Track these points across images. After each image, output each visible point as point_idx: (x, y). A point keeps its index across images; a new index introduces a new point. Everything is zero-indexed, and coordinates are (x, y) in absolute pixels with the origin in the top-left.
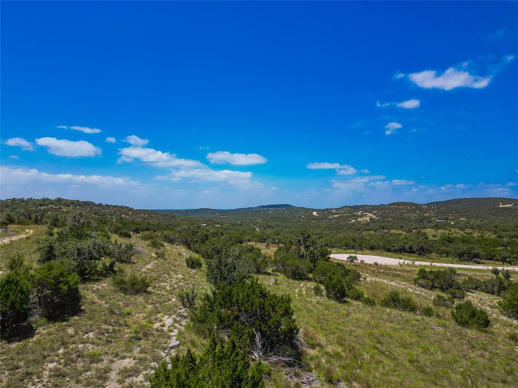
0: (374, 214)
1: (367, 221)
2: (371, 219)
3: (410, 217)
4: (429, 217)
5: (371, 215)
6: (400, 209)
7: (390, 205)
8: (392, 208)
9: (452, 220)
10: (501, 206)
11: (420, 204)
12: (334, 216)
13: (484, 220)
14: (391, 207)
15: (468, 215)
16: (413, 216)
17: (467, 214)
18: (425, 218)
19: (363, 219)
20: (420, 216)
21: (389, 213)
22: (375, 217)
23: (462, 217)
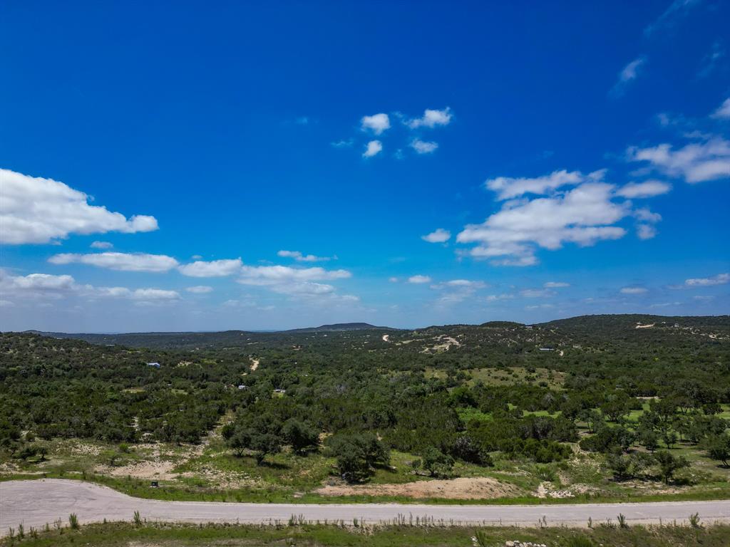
0: (457, 340)
1: (445, 350)
2: (452, 346)
3: (506, 345)
4: (532, 344)
5: (453, 340)
6: (495, 332)
7: (483, 325)
8: (484, 331)
9: (561, 349)
10: (638, 327)
11: (524, 325)
12: (404, 342)
13: (607, 348)
14: (484, 328)
15: (585, 341)
16: (511, 343)
17: (584, 339)
18: (527, 345)
19: (440, 346)
20: (521, 343)
21: (479, 337)
22: (457, 343)
23: (577, 343)
